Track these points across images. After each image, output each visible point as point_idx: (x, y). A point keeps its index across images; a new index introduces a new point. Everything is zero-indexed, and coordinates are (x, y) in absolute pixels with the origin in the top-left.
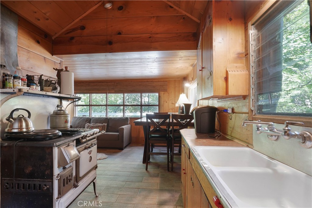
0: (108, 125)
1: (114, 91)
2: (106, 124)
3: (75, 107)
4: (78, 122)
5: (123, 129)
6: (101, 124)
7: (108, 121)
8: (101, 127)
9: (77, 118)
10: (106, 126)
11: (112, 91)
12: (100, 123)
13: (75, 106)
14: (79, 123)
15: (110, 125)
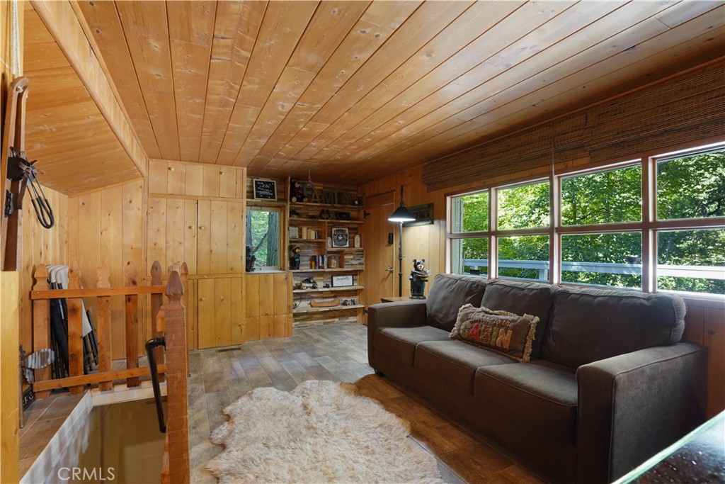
0: (544, 328)
1: (586, 160)
2: (537, 319)
3: (448, 242)
4: (442, 294)
5: (608, 381)
6: (515, 317)
7: (552, 307)
8: (510, 332)
9: (445, 280)
10: (533, 330)
11: (579, 162)
12: (511, 309)
13: (451, 239)
14: (445, 299)
15: (555, 328)
